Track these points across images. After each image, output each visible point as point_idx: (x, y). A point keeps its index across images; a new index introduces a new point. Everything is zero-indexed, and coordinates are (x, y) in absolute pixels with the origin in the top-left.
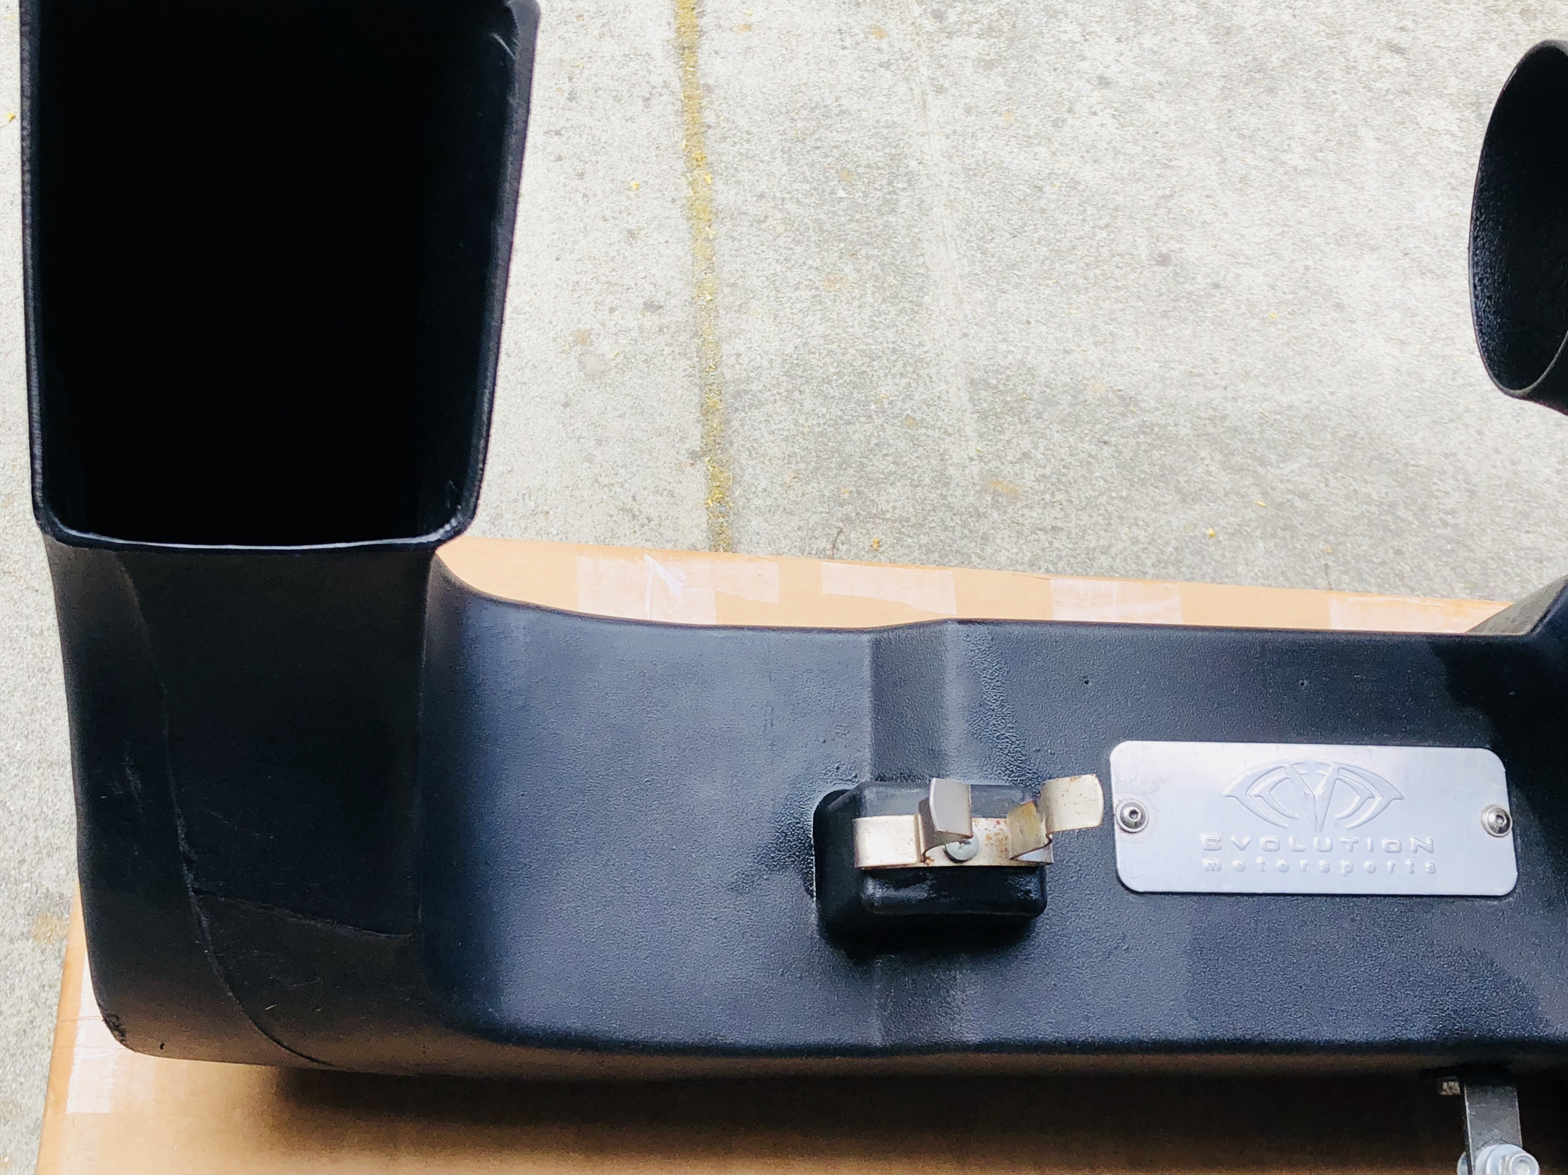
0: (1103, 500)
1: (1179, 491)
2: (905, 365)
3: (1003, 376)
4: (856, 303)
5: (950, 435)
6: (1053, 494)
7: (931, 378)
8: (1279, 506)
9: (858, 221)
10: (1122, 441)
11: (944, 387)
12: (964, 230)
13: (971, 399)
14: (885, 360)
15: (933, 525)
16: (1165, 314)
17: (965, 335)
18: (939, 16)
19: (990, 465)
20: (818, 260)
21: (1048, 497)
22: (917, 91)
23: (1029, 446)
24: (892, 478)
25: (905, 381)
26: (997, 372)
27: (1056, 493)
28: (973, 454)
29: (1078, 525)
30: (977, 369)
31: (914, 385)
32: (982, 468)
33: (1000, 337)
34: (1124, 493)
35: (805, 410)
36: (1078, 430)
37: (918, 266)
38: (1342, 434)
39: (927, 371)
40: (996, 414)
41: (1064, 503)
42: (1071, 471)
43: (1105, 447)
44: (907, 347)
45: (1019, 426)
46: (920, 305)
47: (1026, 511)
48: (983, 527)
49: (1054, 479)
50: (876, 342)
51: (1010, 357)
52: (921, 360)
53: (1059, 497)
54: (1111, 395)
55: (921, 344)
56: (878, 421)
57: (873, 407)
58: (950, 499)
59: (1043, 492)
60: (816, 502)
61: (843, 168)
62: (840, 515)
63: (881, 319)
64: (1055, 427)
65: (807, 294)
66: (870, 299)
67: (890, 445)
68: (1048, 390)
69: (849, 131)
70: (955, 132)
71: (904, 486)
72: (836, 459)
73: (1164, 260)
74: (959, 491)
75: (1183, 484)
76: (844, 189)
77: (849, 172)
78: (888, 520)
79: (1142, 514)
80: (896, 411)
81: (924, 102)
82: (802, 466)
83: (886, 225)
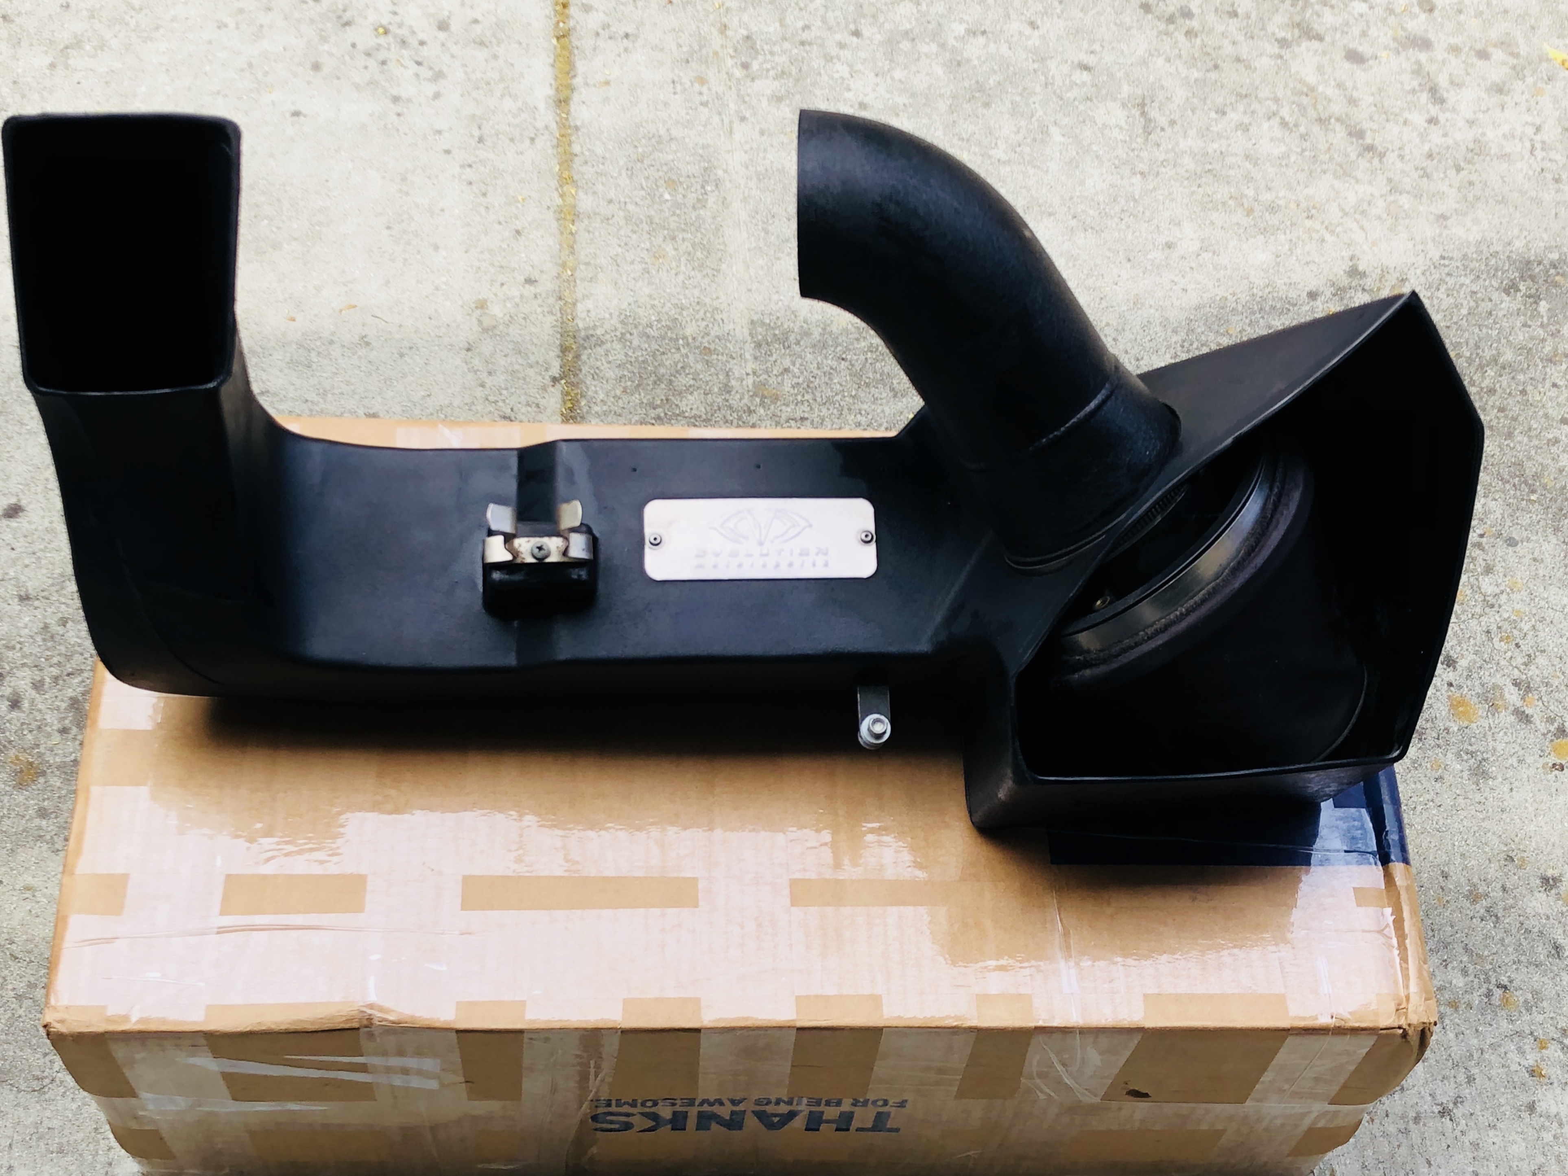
0: (838, 398)
1: (892, 389)
2: (705, 313)
3: (775, 317)
4: (673, 272)
5: (734, 359)
6: (803, 396)
7: (723, 321)
9: (678, 215)
10: (855, 358)
11: (731, 326)
12: (753, 218)
13: (751, 334)
14: (691, 310)
15: (718, 419)
17: (750, 290)
18: (745, 66)
19: (761, 378)
20: (648, 244)
21: (799, 398)
22: (726, 121)
23: (789, 364)
24: (691, 389)
25: (704, 323)
27: (806, 395)
28: (749, 371)
29: (819, 416)
30: (757, 313)
31: (711, 325)
32: (754, 381)
33: (774, 290)
34: (853, 393)
35: (633, 346)
36: (824, 351)
37: (719, 244)
39: (721, 316)
40: (767, 343)
41: (811, 401)
42: (817, 380)
43: (843, 362)
44: (708, 301)
45: (783, 351)
46: (718, 271)
47: (783, 408)
48: (753, 419)
49: (805, 385)
50: (686, 297)
51: (780, 303)
52: (717, 309)
53: (807, 397)
54: (850, 326)
55: (718, 298)
56: (683, 351)
57: (681, 342)
58: (731, 402)
59: (796, 395)
60: (638, 408)
61: (669, 179)
62: (653, 415)
63: (690, 282)
64: (809, 350)
65: (638, 267)
66: (683, 268)
67: (691, 367)
68: (805, 325)
69: (675, 152)
70: (751, 149)
71: (699, 394)
72: (653, 378)
74: (738, 396)
75: (895, 385)
76: (669, 193)
77: (674, 181)
78: (686, 417)
79: (865, 406)
80: (697, 344)
81: (731, 128)
82: (629, 383)
83: (698, 217)
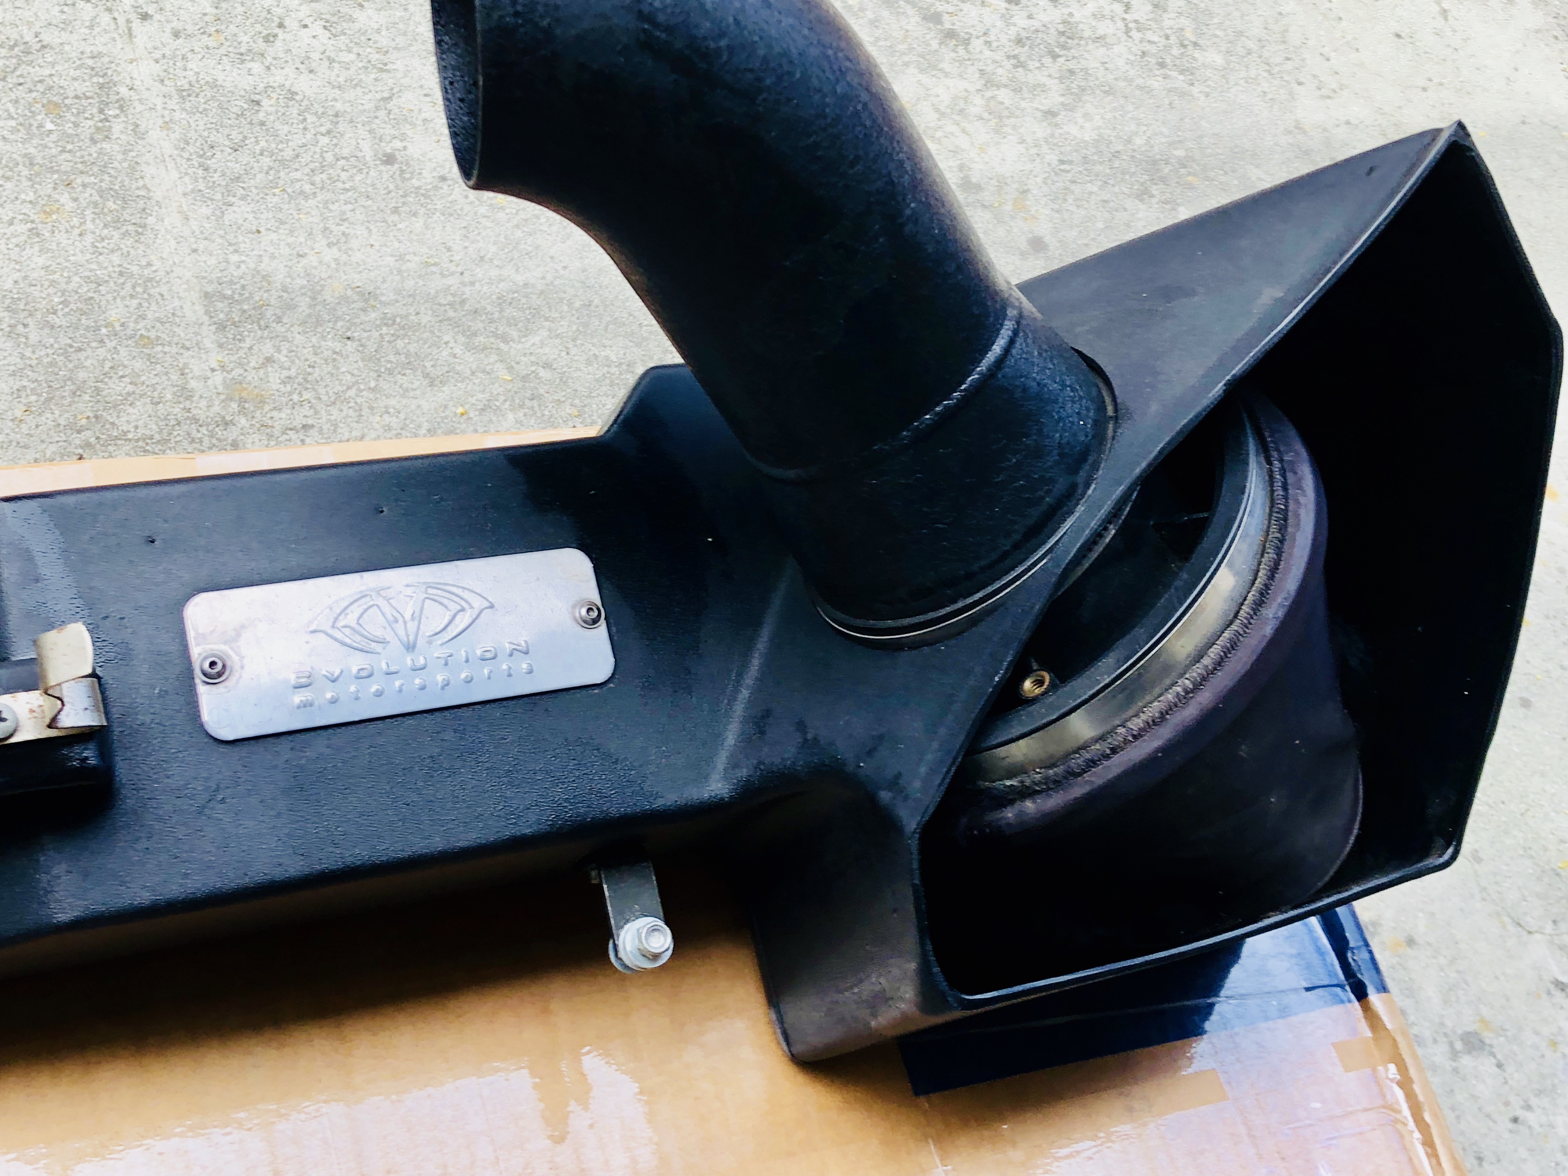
0: (352, 393)
1: (426, 376)
2: (134, 287)
3: (238, 286)
4: (76, 232)
5: (188, 349)
6: (300, 393)
7: (162, 295)
8: (525, 378)
9: (70, 151)
10: (366, 335)
11: (177, 303)
12: (183, 149)
13: (207, 312)
14: (112, 284)
15: (178, 439)
16: (395, 210)
17: (195, 251)
19: (233, 373)
20: (31, 194)
21: (295, 397)
22: (121, 21)
23: (271, 351)
24: (131, 399)
25: (135, 302)
26: (231, 282)
27: (304, 393)
28: (214, 365)
29: (329, 420)
30: (211, 282)
31: (146, 304)
32: (224, 378)
33: (231, 249)
34: (372, 384)
35: (31, 342)
36: (320, 329)
37: (138, 188)
38: (577, 304)
39: (157, 290)
40: (234, 324)
41: (313, 401)
42: (317, 369)
43: (349, 343)
44: (135, 269)
45: (259, 332)
46: (144, 226)
47: (275, 414)
48: (233, 434)
49: (300, 379)
50: (101, 268)
51: (243, 266)
52: (150, 280)
53: (306, 395)
54: (349, 292)
55: (149, 264)
56: (110, 344)
57: (104, 331)
58: (194, 411)
59: (290, 393)
60: (52, 432)
61: (50, 102)
62: (78, 442)
63: (104, 244)
64: (296, 329)
65: (22, 228)
66: (90, 226)
67: (125, 367)
68: (285, 295)
69: (53, 64)
70: (164, 56)
71: (145, 404)
72: (70, 387)
73: (389, 159)
74: (203, 403)
75: (429, 369)
76: (52, 122)
77: (56, 105)
78: (130, 440)
79: (392, 402)
80: (129, 332)
81: (130, 29)
82: (33, 398)
83: (100, 153)
